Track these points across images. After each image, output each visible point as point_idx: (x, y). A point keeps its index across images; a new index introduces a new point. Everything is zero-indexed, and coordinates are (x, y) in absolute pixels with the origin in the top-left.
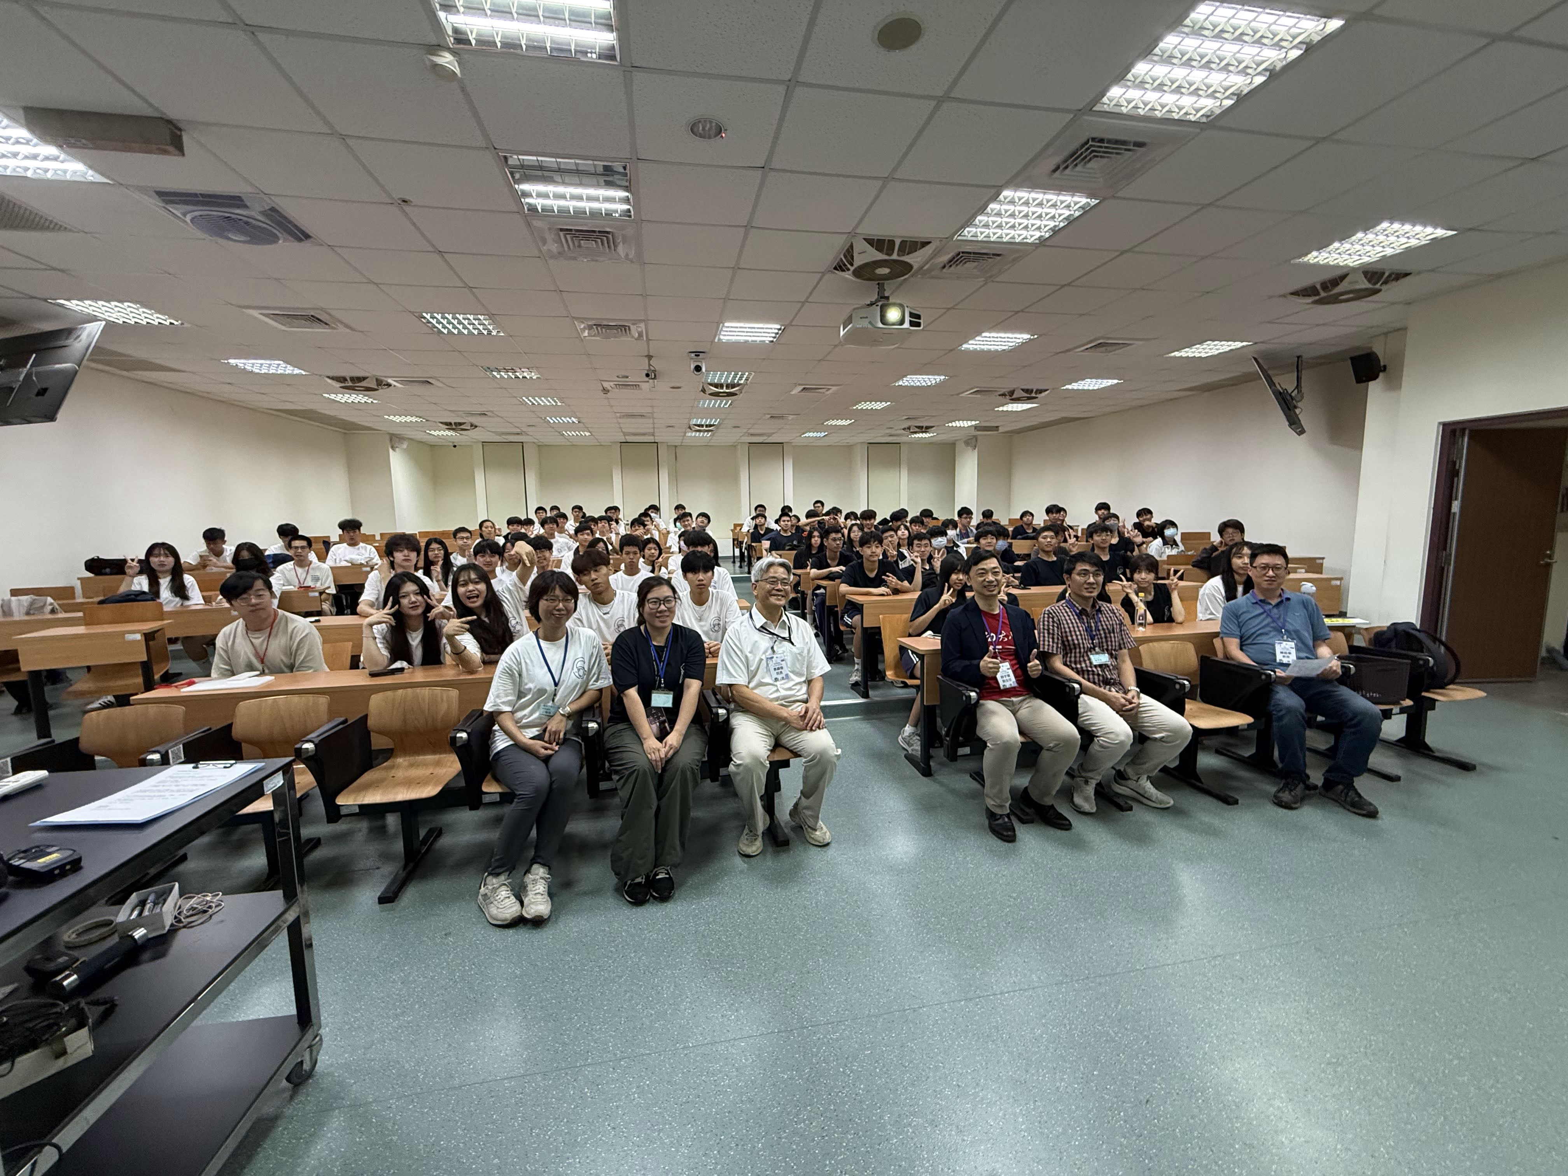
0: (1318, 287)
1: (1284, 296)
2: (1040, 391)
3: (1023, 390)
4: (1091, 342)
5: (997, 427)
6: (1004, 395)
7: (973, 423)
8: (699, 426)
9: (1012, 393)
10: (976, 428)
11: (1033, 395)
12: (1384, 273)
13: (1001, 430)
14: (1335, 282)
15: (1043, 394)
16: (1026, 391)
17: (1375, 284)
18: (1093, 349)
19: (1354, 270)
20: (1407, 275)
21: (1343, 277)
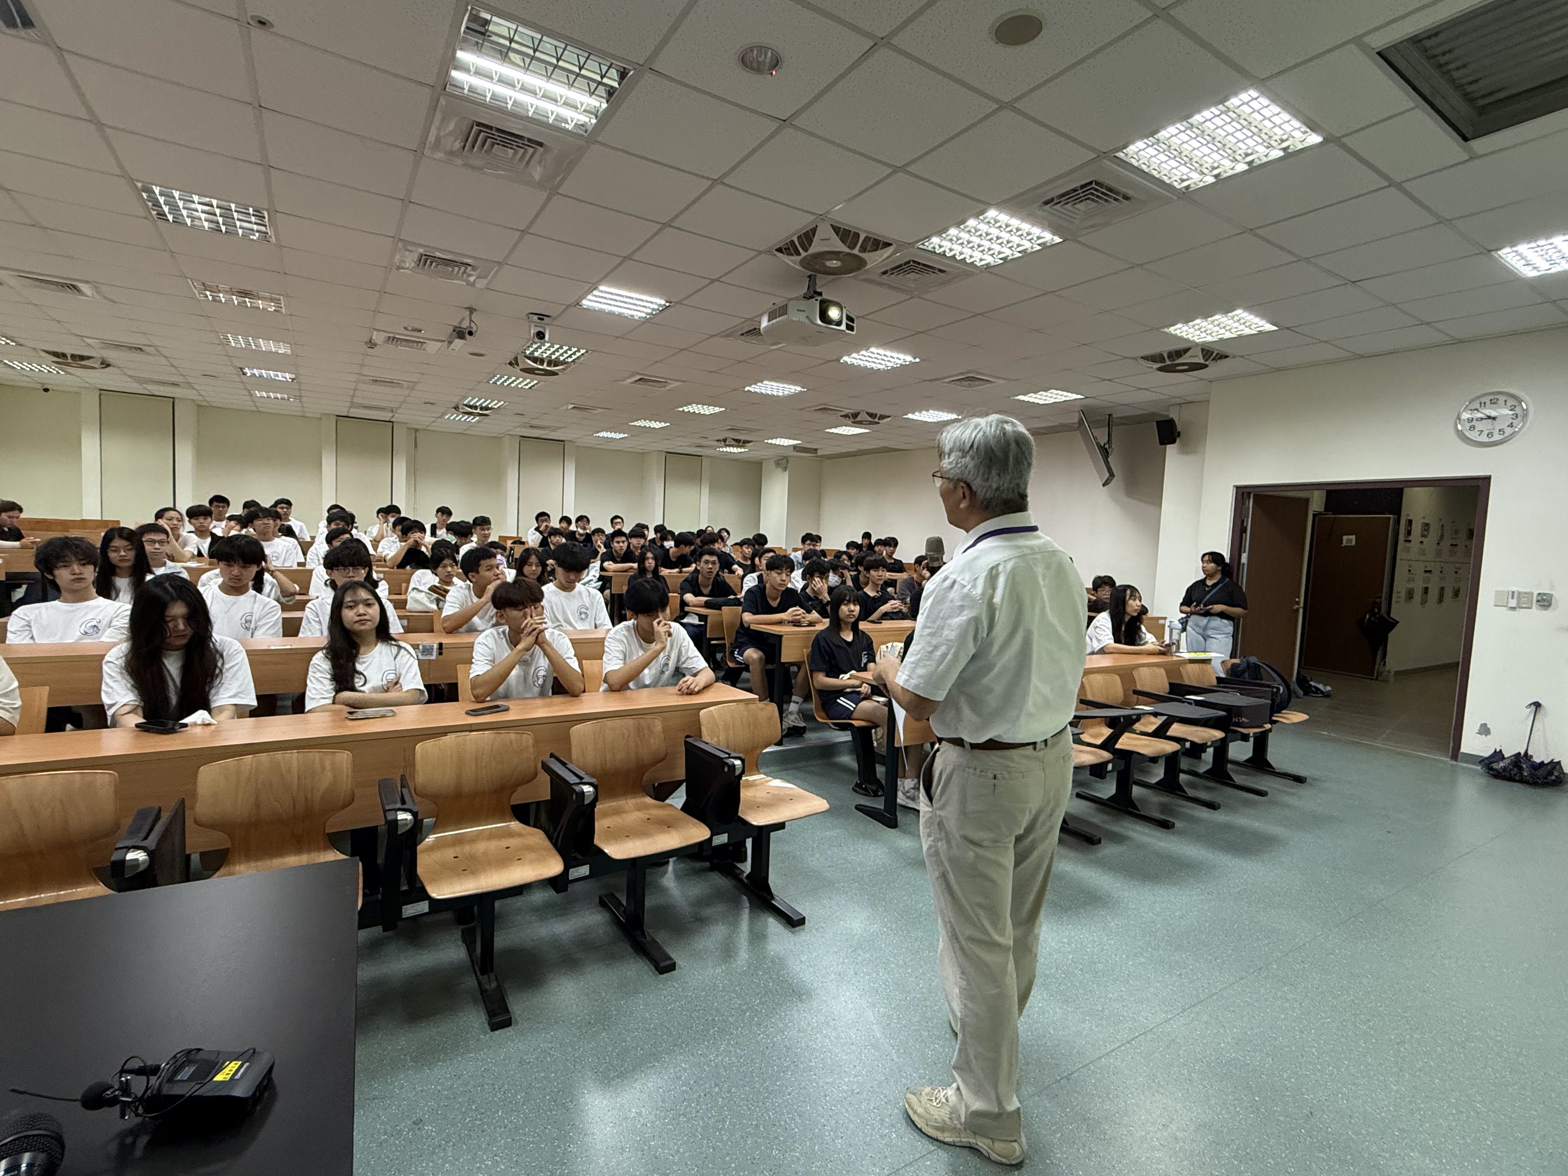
0: (1166, 356)
1: (1135, 359)
2: (882, 417)
3: (868, 413)
4: (962, 374)
5: (816, 450)
6: (846, 416)
7: (795, 442)
8: (471, 407)
9: (855, 415)
10: (795, 447)
11: (876, 420)
12: (1213, 353)
13: (820, 453)
14: (1179, 353)
15: (885, 421)
16: (871, 415)
17: (1206, 361)
18: (958, 383)
19: (1197, 344)
20: (1226, 357)
21: (1186, 350)
